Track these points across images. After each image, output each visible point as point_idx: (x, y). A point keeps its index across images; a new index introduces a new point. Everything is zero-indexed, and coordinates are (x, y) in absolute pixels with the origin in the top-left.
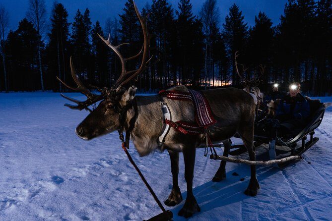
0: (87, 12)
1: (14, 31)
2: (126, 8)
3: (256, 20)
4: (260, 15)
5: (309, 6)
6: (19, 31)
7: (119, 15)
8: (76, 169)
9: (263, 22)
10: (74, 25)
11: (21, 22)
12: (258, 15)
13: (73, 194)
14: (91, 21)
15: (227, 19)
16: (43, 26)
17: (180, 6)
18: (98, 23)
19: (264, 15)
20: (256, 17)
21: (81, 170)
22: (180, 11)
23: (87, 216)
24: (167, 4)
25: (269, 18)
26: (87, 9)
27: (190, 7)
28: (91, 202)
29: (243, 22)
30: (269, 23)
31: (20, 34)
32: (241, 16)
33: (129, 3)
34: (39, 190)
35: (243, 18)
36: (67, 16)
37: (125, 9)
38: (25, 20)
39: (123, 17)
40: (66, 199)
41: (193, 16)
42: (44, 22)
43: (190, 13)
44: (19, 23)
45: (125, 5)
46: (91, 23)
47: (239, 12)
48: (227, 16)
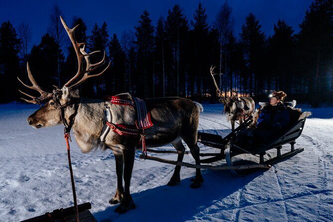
0: (105, 25)
1: (37, 45)
2: (142, 21)
3: (275, 28)
4: (279, 23)
5: (328, 12)
6: (41, 45)
7: (135, 27)
8: (45, 171)
9: (283, 30)
10: (91, 38)
11: (43, 36)
12: (277, 22)
13: (31, 191)
14: (108, 34)
15: (244, 28)
16: (63, 40)
17: (196, 16)
18: (115, 36)
19: (283, 23)
20: (275, 25)
21: (49, 171)
22: (195, 21)
23: (34, 209)
24: (182, 15)
25: (289, 26)
26: (105, 22)
27: (206, 17)
28: (44, 197)
29: (260, 31)
30: (289, 30)
31: (42, 48)
32: (259, 25)
33: (144, 15)
34: (4, 187)
35: (260, 26)
36: (86, 29)
37: (140, 22)
38: (47, 35)
39: (138, 29)
40: (23, 194)
41: (208, 26)
42: (63, 36)
43: (205, 23)
44: (42, 37)
45: (141, 17)
46: (108, 36)
47: (256, 20)
48: (244, 25)
